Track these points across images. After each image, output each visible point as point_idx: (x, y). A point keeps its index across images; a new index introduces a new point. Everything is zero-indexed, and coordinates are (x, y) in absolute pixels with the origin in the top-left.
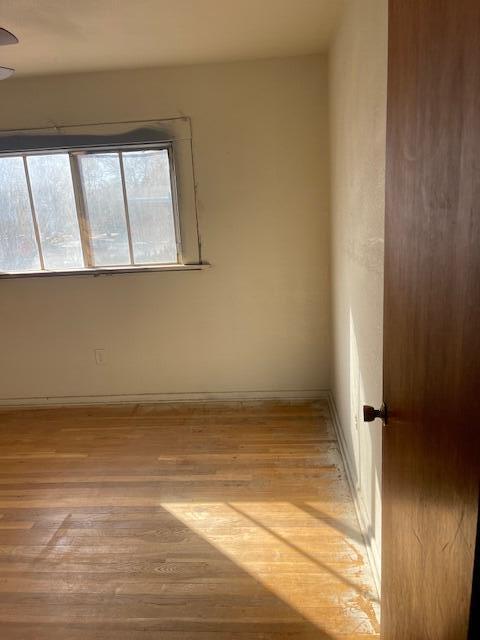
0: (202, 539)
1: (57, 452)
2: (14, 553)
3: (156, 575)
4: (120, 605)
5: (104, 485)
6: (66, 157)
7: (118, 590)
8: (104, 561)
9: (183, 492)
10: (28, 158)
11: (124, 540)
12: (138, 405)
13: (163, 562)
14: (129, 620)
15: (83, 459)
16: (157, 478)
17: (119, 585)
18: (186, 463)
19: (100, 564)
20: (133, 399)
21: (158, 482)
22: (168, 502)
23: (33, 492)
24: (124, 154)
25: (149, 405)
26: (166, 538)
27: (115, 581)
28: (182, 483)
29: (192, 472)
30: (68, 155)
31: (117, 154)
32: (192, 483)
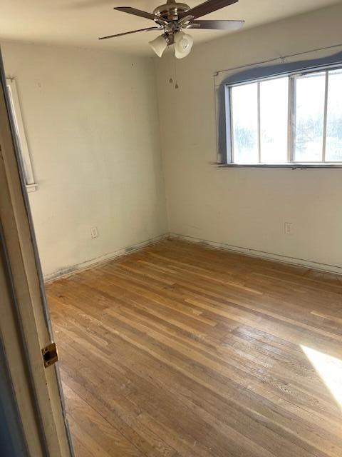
0: (322, 383)
1: (245, 286)
2: (200, 336)
3: (278, 391)
4: (247, 397)
5: (266, 317)
6: (287, 79)
7: (249, 387)
8: (248, 364)
9: (321, 343)
10: (261, 83)
11: (265, 358)
12: (310, 270)
13: (286, 384)
14: (248, 409)
15: (259, 295)
16: (304, 326)
17: (251, 384)
18: (332, 323)
19: (245, 366)
20: (308, 264)
21: (305, 329)
22: (305, 345)
23: (223, 305)
24: (330, 72)
25: (320, 272)
26: (295, 369)
27: (250, 381)
28: (323, 336)
29: (334, 331)
30: (288, 78)
31: (325, 73)
32: (331, 340)
